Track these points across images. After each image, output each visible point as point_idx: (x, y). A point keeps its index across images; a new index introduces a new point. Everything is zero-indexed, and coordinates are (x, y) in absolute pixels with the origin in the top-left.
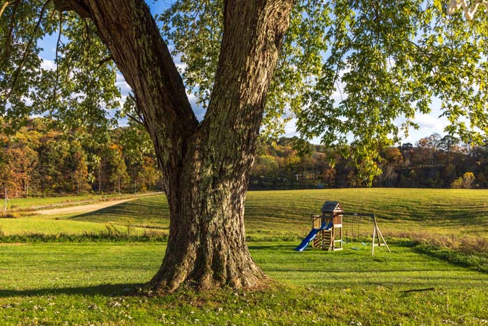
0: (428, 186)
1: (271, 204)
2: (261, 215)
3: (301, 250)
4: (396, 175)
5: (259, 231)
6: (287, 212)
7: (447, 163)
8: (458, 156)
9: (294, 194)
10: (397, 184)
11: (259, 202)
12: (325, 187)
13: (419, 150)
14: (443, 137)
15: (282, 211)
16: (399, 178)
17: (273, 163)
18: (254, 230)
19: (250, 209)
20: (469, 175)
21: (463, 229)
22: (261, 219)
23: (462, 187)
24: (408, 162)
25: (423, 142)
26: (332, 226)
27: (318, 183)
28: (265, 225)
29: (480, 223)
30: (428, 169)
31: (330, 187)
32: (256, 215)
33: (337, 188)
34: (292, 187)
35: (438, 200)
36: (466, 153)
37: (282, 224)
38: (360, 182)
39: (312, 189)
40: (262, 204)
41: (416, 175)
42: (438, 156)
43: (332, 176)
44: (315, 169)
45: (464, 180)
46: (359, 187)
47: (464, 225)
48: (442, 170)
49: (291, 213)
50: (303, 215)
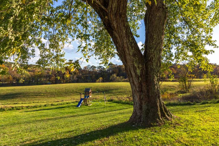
0: (87, 82)
1: (36, 91)
2: (32, 95)
3: (79, 106)
4: (77, 79)
5: (34, 102)
6: (44, 94)
7: (93, 75)
8: (96, 73)
9: (45, 87)
10: (77, 81)
11: (30, 90)
12: (51, 84)
13: (84, 70)
14: (91, 66)
15: (42, 93)
16: (78, 80)
17: (28, 75)
18: (31, 102)
19: (26, 94)
20: (101, 78)
21: (107, 95)
22: (33, 97)
23: (99, 82)
24: (81, 74)
25: (85, 68)
26: (89, 97)
27: (48, 82)
28: (35, 99)
29: (111, 93)
30: (87, 77)
31: (53, 83)
32: (30, 96)
33: (56, 84)
34: (37, 84)
35: (97, 86)
36: (98, 72)
37: (43, 99)
38: (65, 81)
39: (46, 84)
40: (32, 91)
41: (83, 79)
42: (90, 72)
43: (54, 79)
44: (46, 77)
45: (100, 80)
46: (64, 83)
47: (107, 94)
48: (91, 77)
49: (46, 94)
50: (51, 94)
